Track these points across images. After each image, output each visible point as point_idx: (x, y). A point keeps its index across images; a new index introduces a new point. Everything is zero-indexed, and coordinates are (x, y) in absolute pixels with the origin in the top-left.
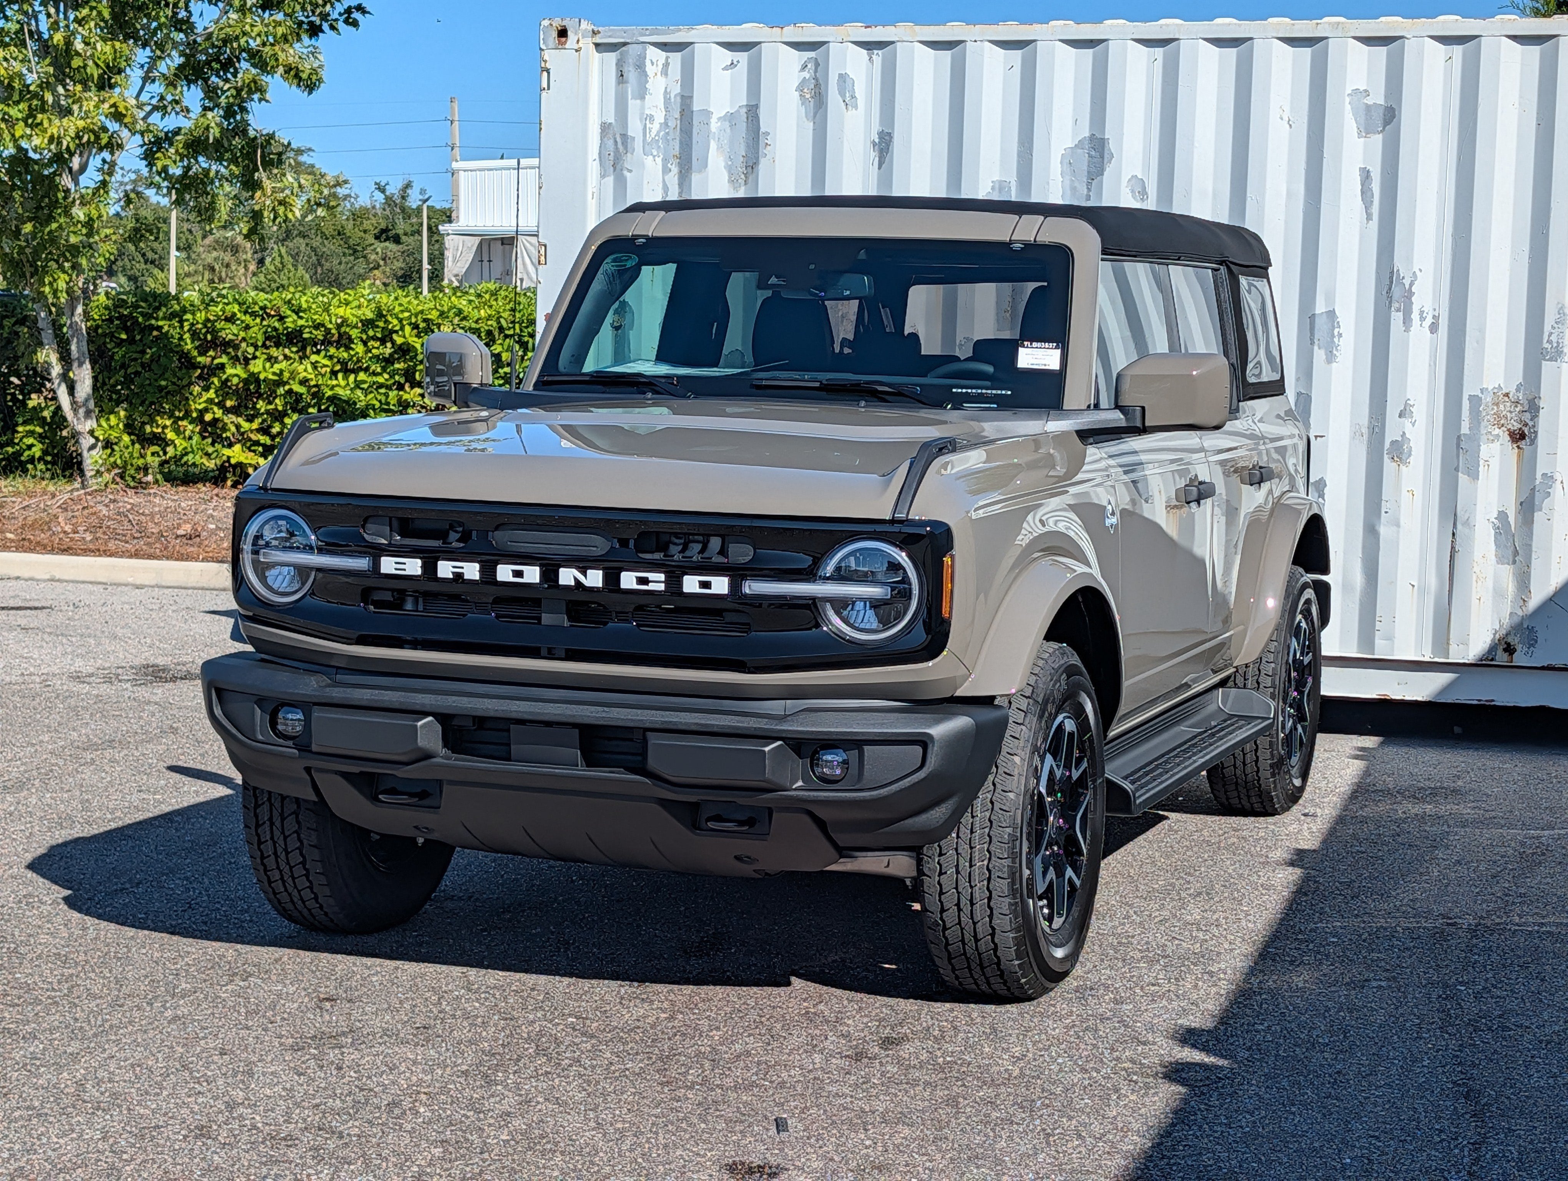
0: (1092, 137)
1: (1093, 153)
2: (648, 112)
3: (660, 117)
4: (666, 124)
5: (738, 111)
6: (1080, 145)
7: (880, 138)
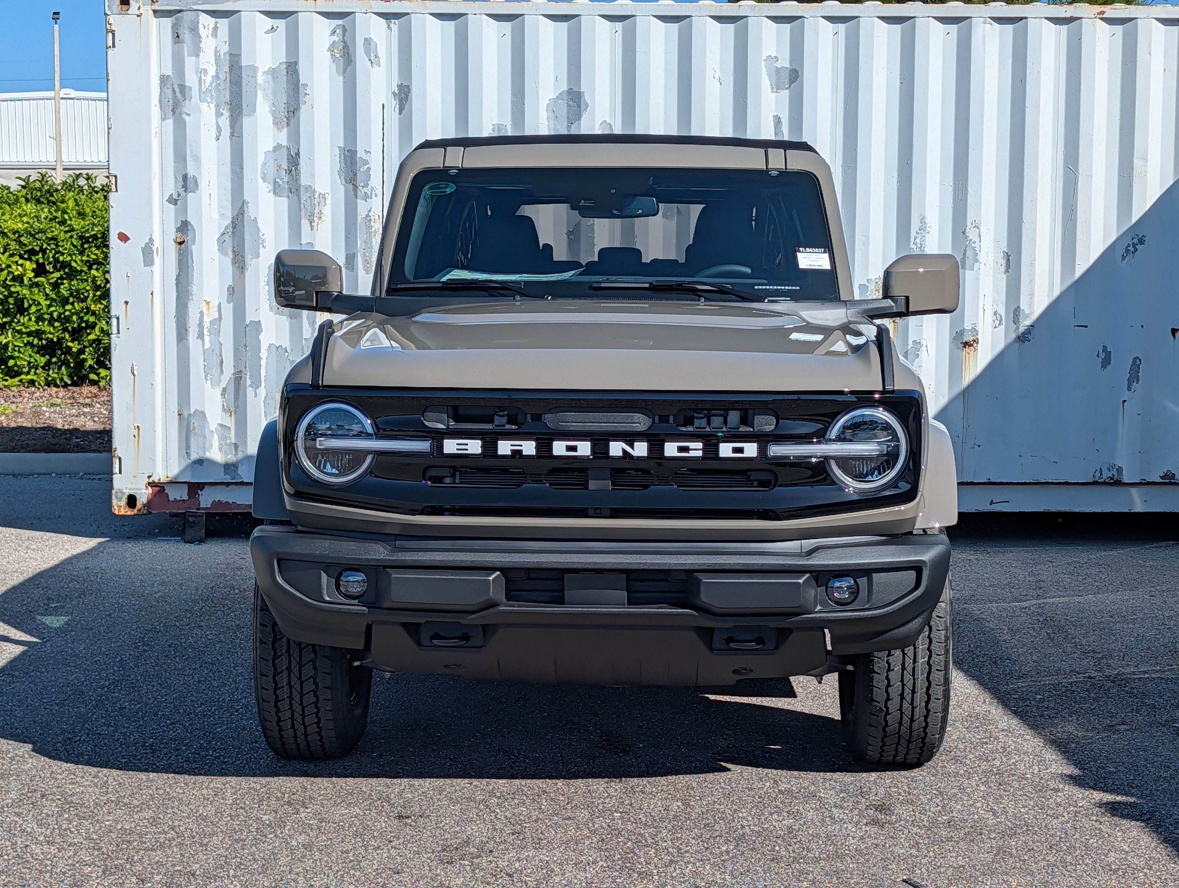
0: (570, 91)
1: (571, 103)
2: (202, 66)
3: (212, 71)
4: (217, 77)
5: (278, 67)
6: (560, 97)
7: (399, 89)
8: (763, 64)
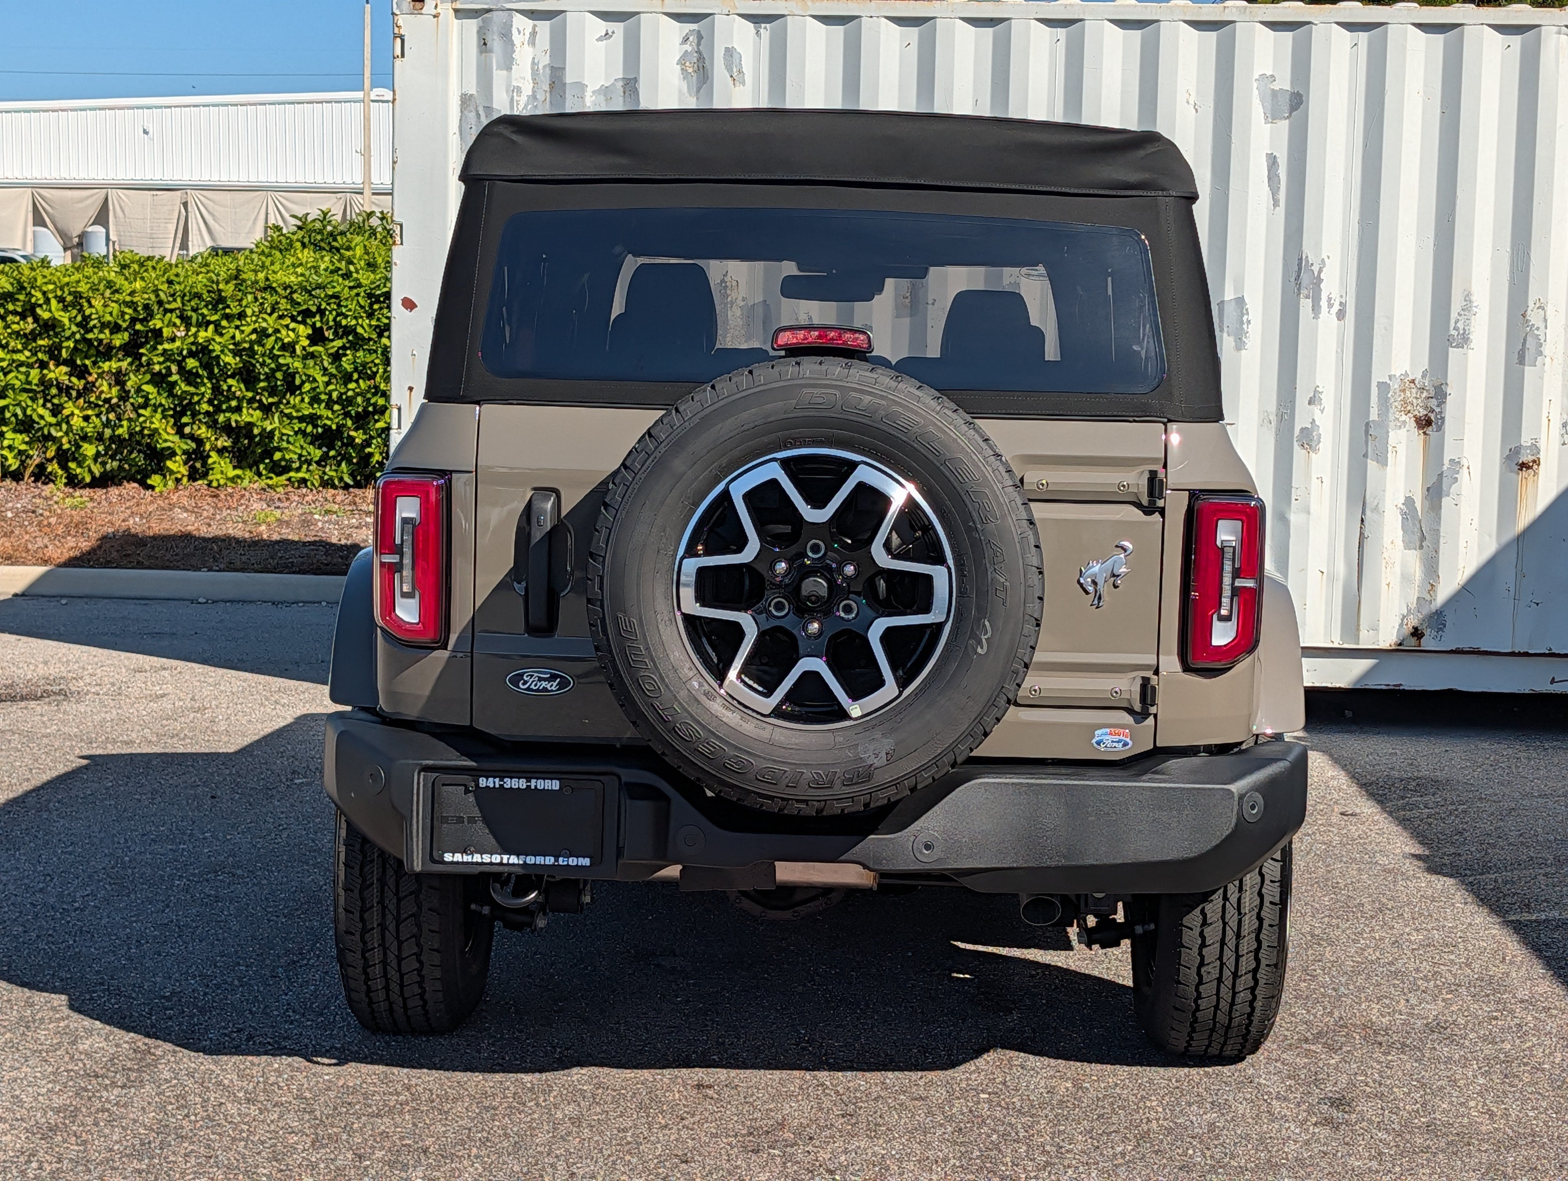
2: (515, 83)
3: (527, 90)
5: (613, 84)
8: (1255, 84)
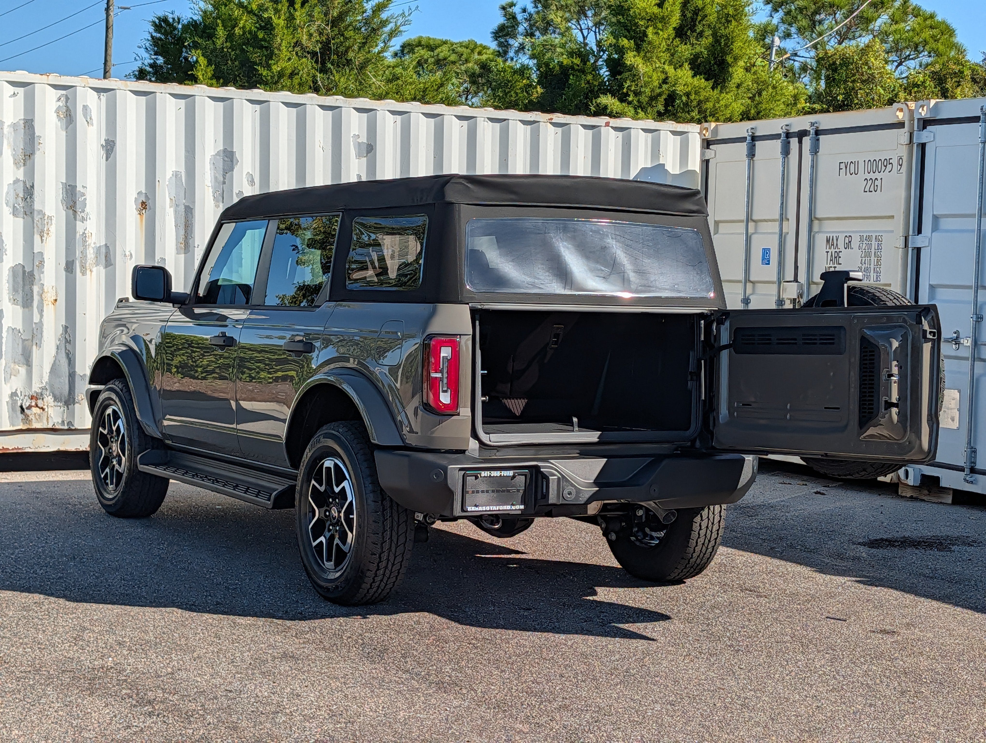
0: (225, 150)
1: (226, 159)
5: (18, 122)
6: (218, 154)
7: (107, 143)
8: (352, 139)
